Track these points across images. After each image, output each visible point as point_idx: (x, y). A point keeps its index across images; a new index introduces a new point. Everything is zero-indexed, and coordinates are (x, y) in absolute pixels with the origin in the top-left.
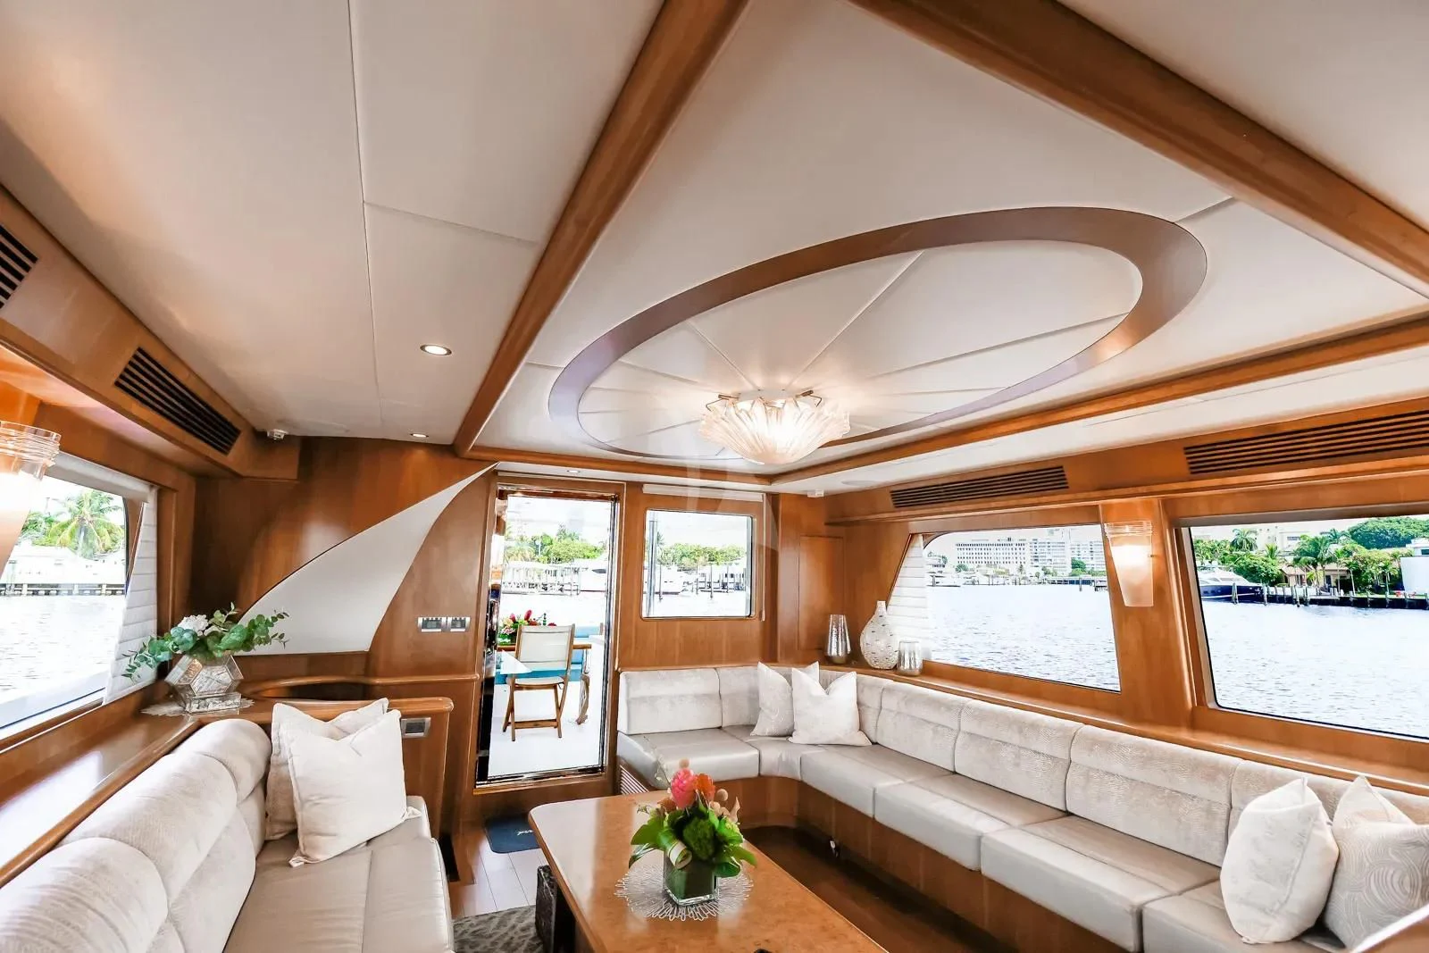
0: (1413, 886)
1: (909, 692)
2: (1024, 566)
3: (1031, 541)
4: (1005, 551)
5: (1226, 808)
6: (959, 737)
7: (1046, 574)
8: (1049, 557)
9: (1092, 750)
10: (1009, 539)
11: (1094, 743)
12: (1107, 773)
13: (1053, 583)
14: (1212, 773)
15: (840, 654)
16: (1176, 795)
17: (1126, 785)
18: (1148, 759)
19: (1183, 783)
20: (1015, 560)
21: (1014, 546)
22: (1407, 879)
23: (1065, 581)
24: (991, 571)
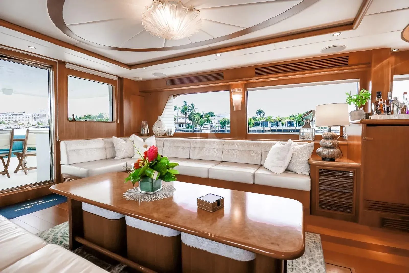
0: (307, 155)
1: (173, 140)
2: (30, 122)
3: (33, 113)
4: (22, 117)
5: (261, 152)
6: (191, 149)
7: (39, 125)
8: (40, 119)
9: (229, 145)
10: (24, 112)
11: (229, 144)
12: (233, 150)
13: (42, 127)
14: (258, 145)
15: (146, 133)
16: (250, 151)
17: (238, 151)
18: (243, 144)
19: (252, 148)
20: (26, 120)
21: (26, 115)
22: (307, 154)
23: (46, 127)
24: (16, 124)
